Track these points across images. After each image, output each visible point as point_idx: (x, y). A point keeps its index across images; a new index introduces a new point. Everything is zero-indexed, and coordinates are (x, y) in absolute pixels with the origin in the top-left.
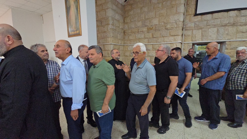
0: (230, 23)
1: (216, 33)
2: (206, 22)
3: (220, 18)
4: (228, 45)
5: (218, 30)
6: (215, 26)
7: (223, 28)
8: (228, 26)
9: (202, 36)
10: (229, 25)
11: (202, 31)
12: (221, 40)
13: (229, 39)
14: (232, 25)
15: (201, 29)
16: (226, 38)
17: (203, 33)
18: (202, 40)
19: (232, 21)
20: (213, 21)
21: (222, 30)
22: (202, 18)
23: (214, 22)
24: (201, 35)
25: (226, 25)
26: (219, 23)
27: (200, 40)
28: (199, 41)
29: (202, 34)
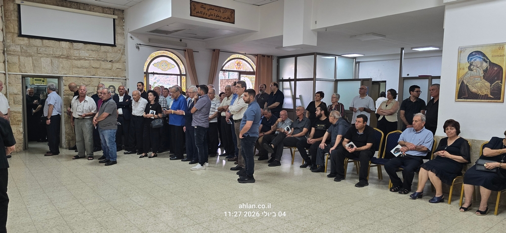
0: (64, 55)
1: (50, 64)
2: (36, 48)
3: (52, 47)
4: (65, 81)
5: (52, 61)
6: (48, 56)
7: (57, 59)
8: (62, 58)
9: (34, 66)
10: (63, 56)
11: (32, 59)
12: (57, 74)
13: (65, 74)
14: (66, 58)
15: (31, 56)
16: (63, 73)
17: (35, 62)
18: (34, 71)
19: (65, 53)
20: (44, 49)
21: (56, 61)
22: (29, 41)
23: (46, 51)
24: (32, 65)
25: (59, 57)
26: (52, 53)
27: (32, 71)
28: (30, 73)
29: (33, 63)
